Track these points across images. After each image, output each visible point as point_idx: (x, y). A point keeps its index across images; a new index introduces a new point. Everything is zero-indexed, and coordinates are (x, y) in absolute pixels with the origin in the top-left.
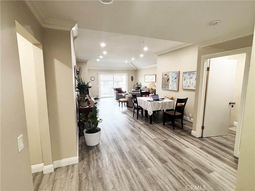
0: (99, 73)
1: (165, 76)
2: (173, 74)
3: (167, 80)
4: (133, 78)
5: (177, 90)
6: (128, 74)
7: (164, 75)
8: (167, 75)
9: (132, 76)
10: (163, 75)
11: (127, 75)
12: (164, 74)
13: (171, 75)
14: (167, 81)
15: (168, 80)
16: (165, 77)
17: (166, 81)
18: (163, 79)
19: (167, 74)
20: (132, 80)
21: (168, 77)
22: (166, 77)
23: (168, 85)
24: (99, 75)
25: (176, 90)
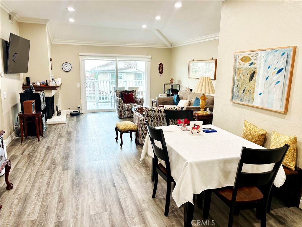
0: (81, 54)
1: (241, 63)
2: (271, 57)
3: (249, 76)
4: (163, 68)
5: (283, 110)
6: (151, 58)
7: (239, 60)
8: (250, 59)
9: (161, 64)
10: (236, 60)
11: (149, 60)
12: (241, 57)
13: (263, 59)
14: (248, 79)
15: (252, 75)
16: (242, 66)
17: (244, 80)
18: (235, 71)
19: (250, 56)
20: (161, 73)
21: (253, 66)
22: (247, 65)
23: (251, 91)
24: (81, 58)
25: (278, 109)
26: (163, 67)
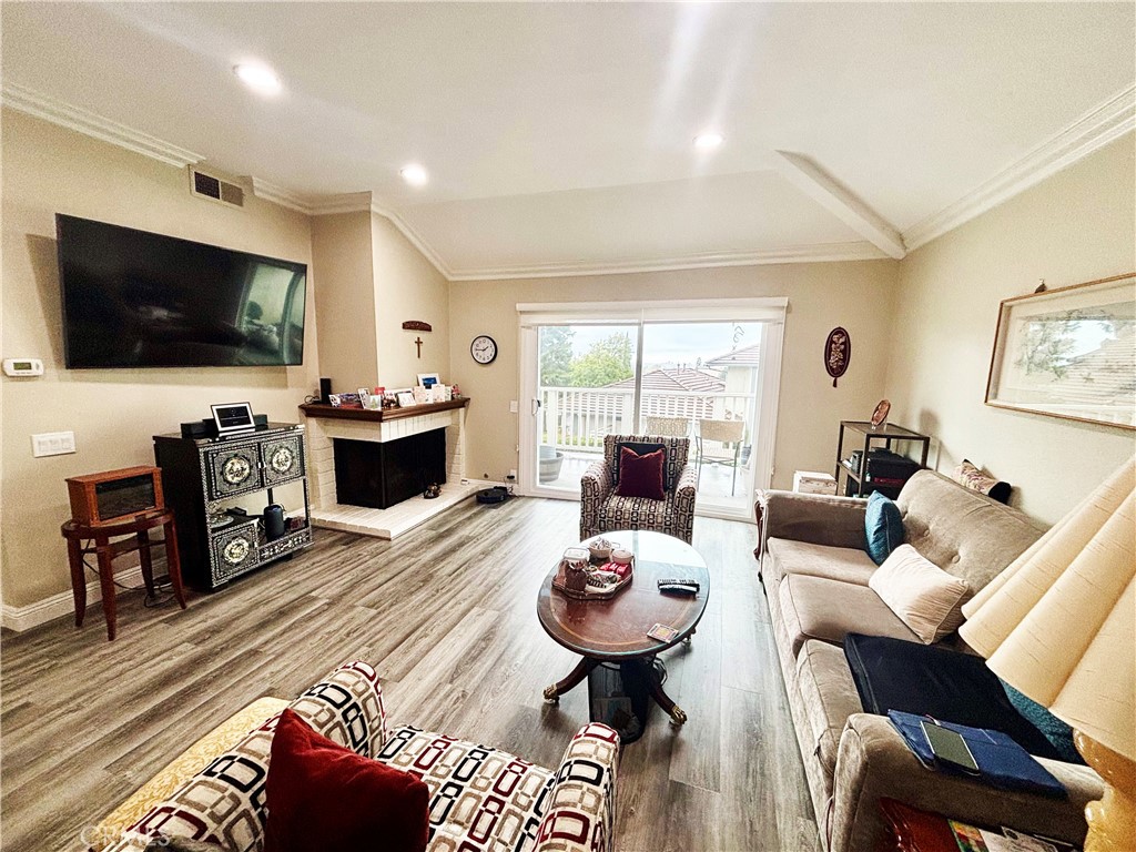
0: (519, 307)
4: (846, 352)
6: (788, 310)
9: (839, 331)
11: (779, 315)
20: (837, 371)
24: (525, 320)
26: (847, 344)
